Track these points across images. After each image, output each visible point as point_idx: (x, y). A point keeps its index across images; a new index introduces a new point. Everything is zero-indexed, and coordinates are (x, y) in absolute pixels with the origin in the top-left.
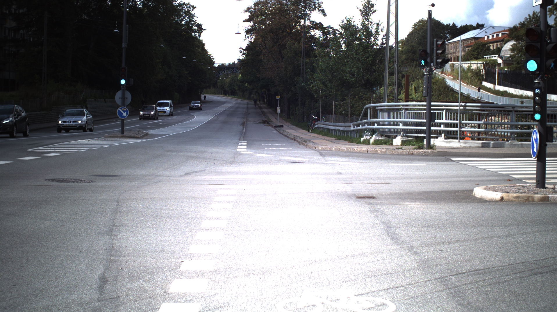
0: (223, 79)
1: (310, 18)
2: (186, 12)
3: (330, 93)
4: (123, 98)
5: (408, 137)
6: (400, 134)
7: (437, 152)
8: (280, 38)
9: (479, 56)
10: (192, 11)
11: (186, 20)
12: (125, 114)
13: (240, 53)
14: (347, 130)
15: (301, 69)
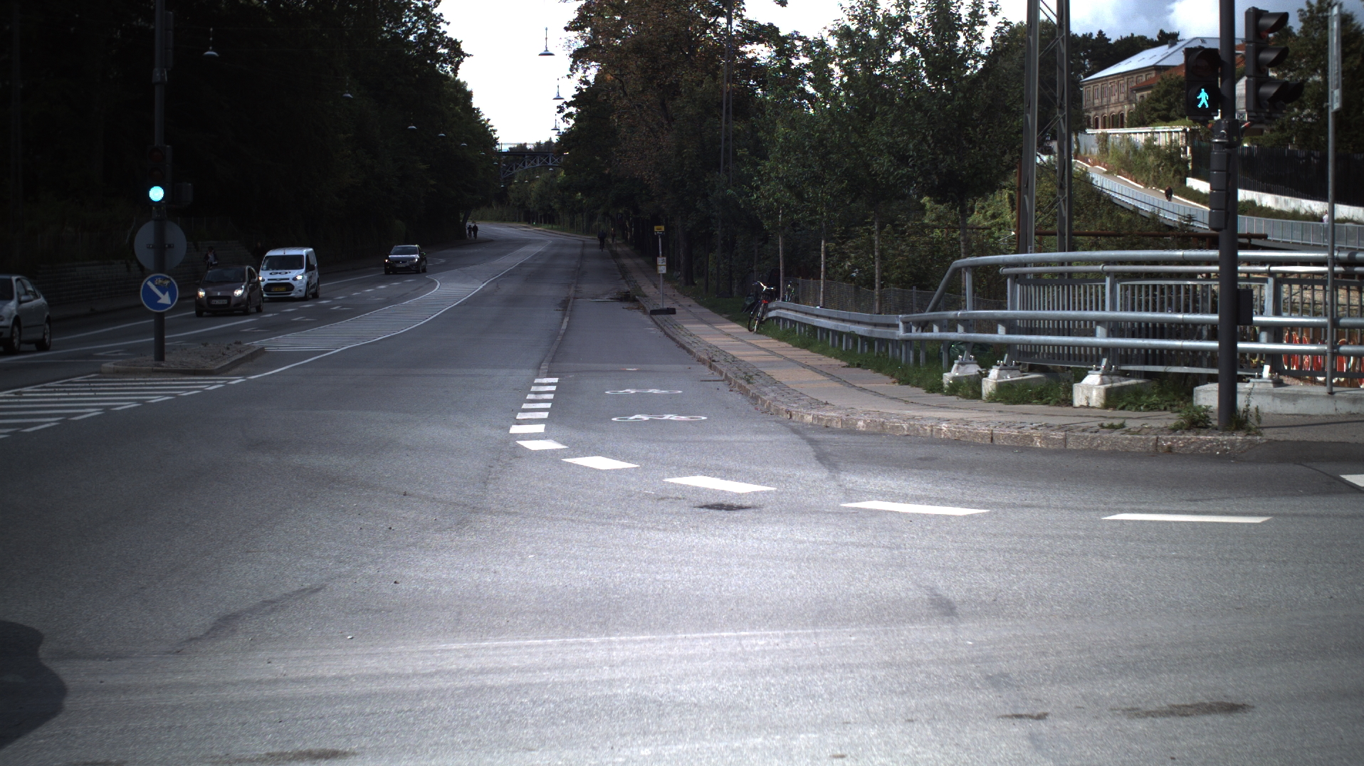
0: (521, 182)
1: (743, 12)
2: (418, 11)
3: (811, 215)
4: (161, 247)
5: (1126, 374)
6: (1099, 363)
7: (1270, 442)
8: (664, 67)
9: (1172, 114)
10: (436, 7)
11: (419, 32)
12: (165, 299)
13: (558, 112)
14: (884, 336)
15: (722, 150)
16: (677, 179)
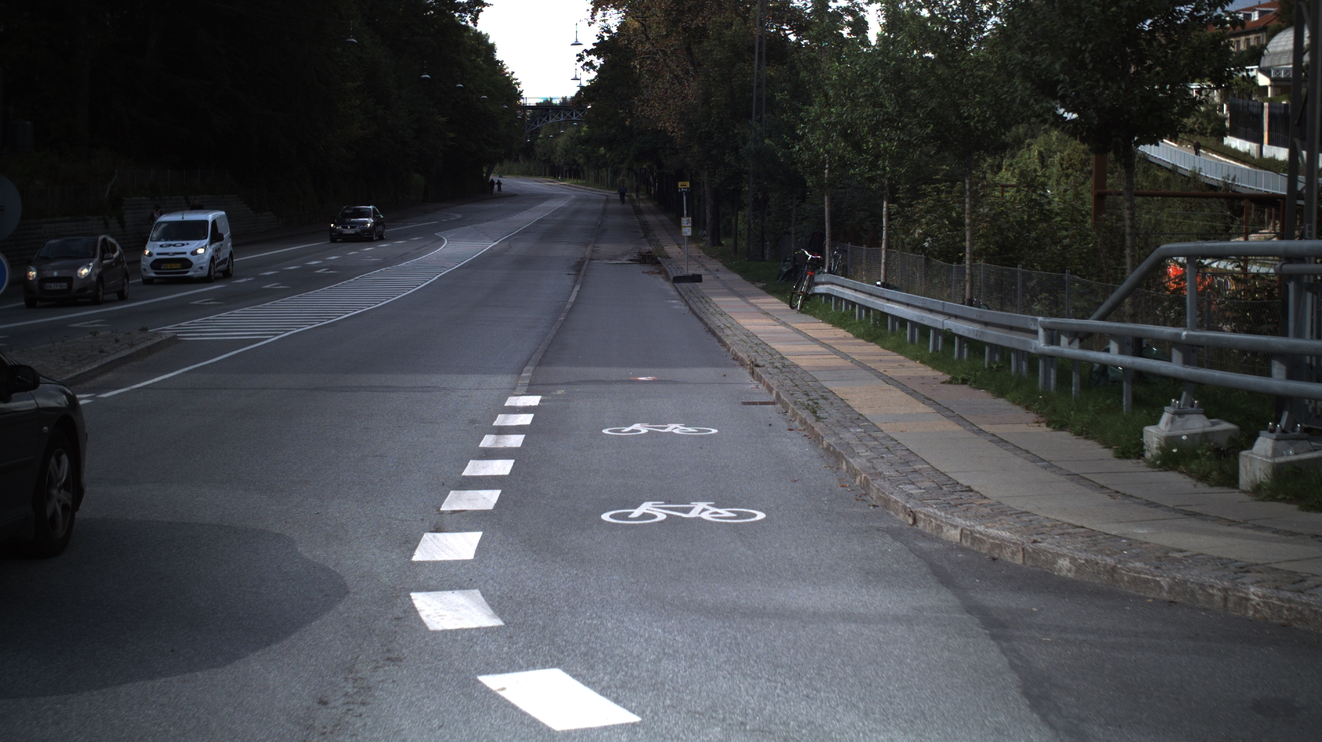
0: (546, 137)
13: (579, 61)
15: (754, 98)
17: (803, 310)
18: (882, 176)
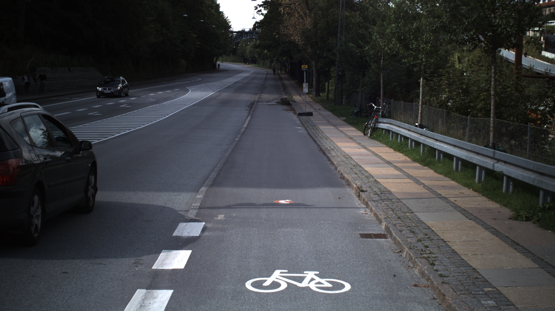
15: (339, 25)
16: (313, 41)
17: (371, 137)
18: (420, 64)
